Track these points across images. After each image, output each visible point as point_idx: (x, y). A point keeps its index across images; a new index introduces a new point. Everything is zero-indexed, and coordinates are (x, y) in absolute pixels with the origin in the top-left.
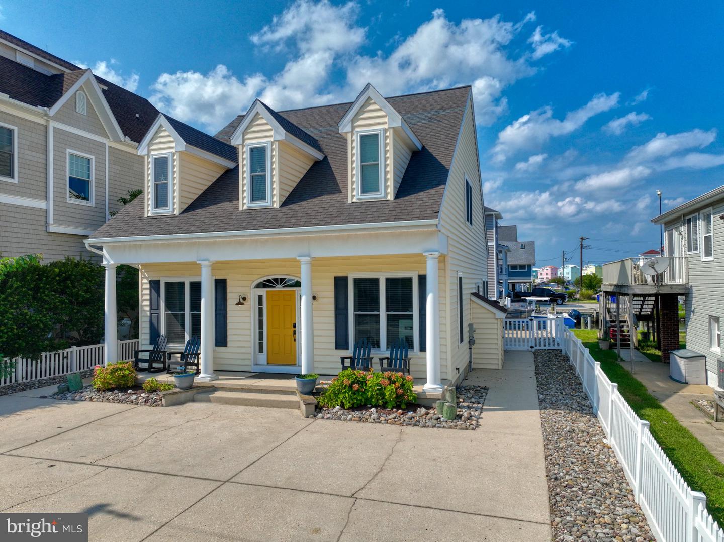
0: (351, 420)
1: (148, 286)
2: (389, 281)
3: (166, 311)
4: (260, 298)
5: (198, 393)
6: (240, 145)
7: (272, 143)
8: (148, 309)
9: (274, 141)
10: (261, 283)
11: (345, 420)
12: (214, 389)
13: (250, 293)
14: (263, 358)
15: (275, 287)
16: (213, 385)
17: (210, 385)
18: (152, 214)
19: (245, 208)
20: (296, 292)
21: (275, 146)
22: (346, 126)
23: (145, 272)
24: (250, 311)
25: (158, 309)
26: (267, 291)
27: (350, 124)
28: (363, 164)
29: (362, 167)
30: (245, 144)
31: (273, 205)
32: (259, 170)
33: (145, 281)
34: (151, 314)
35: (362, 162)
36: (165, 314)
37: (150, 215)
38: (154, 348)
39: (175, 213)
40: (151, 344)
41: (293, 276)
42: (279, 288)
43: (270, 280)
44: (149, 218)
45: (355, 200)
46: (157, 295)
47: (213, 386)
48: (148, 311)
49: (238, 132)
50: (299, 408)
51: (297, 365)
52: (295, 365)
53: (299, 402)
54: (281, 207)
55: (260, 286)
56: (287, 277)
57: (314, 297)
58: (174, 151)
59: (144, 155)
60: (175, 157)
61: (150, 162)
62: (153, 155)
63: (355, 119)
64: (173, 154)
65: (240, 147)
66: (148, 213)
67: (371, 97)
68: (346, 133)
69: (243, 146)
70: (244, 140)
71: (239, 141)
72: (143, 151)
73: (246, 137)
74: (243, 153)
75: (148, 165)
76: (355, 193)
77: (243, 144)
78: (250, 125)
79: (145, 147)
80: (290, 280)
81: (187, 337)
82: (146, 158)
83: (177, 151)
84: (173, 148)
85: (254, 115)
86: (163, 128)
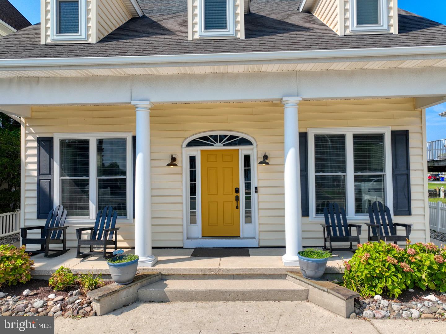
1: (35, 145)
2: (357, 138)
3: (62, 175)
4: (192, 160)
5: (143, 286)
8: (35, 173)
10: (194, 140)
12: (162, 278)
13: (182, 153)
14: (197, 230)
15: (213, 145)
16: (159, 271)
17: (154, 272)
18: (53, 40)
19: (197, 37)
20: (240, 151)
23: (30, 126)
24: (182, 174)
25: (50, 172)
26: (202, 151)
31: (236, 34)
33: (30, 138)
34: (39, 181)
36: (60, 179)
37: (49, 41)
38: (47, 224)
39: (90, 41)
40: (39, 217)
41: (238, 132)
42: (219, 147)
43: (206, 137)
44: (47, 45)
45: (348, 32)
46: (48, 156)
47: (160, 274)
48: (34, 176)
50: (307, 298)
51: (241, 236)
52: (238, 237)
53: (307, 291)
54: (246, 38)
55: (193, 144)
56: (230, 133)
57: (266, 157)
66: (47, 40)
76: (349, 23)
80: (232, 137)
81: (93, 207)
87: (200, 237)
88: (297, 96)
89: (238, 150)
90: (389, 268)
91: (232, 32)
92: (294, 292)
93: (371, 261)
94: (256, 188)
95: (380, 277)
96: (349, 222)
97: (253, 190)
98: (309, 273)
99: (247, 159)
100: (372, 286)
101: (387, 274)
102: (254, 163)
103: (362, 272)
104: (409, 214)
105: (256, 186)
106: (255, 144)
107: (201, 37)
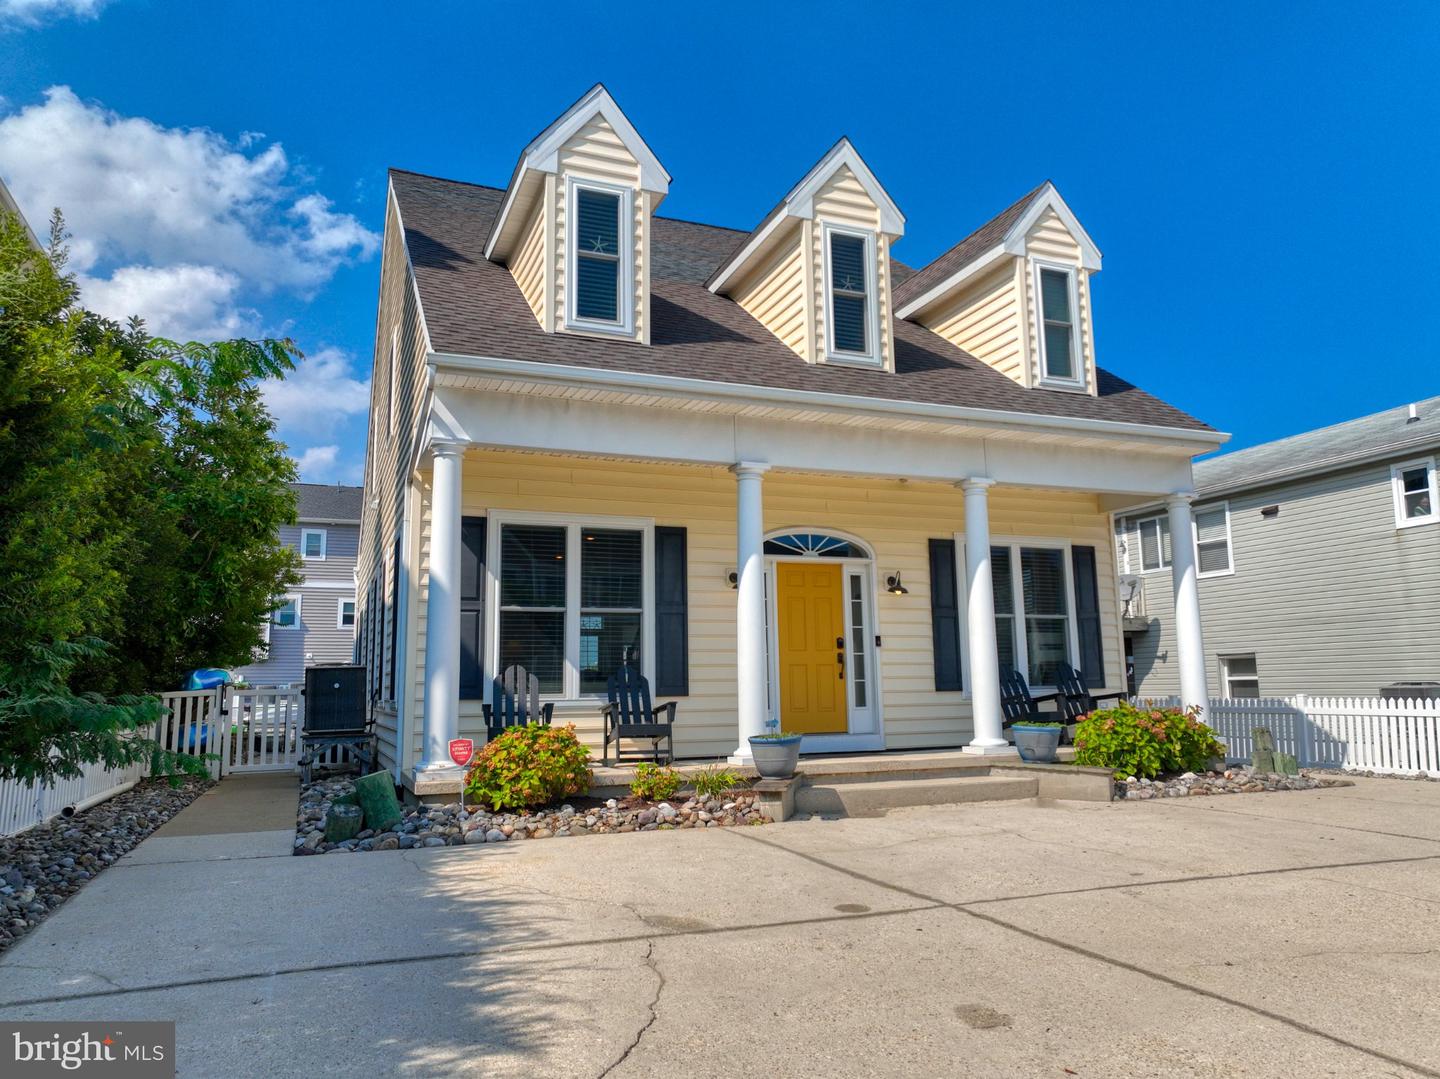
0: (1188, 794)
2: (1027, 554)
3: (505, 602)
6: (808, 220)
7: (878, 236)
9: (882, 232)
11: (1178, 796)
15: (801, 554)
18: (570, 327)
19: (823, 358)
20: (844, 568)
21: (883, 243)
22: (1015, 243)
25: (479, 594)
26: (779, 564)
27: (1023, 242)
28: (1048, 321)
29: (1047, 327)
30: (818, 220)
31: (885, 365)
32: (848, 284)
35: (1047, 315)
36: (500, 611)
37: (561, 328)
39: (639, 338)
42: (811, 558)
43: (789, 537)
45: (1036, 384)
49: (804, 193)
50: (1036, 797)
51: (851, 732)
52: (846, 733)
53: (1037, 782)
54: (897, 372)
56: (830, 533)
57: (895, 579)
58: (637, 186)
59: (545, 174)
60: (640, 202)
61: (562, 195)
62: (573, 180)
63: (1029, 236)
64: (635, 195)
65: (806, 226)
66: (556, 324)
67: (1053, 205)
68: (1016, 257)
69: (815, 225)
70: (815, 212)
71: (805, 212)
72: (543, 160)
73: (819, 207)
74: (815, 239)
75: (557, 202)
76: (1037, 371)
77: (813, 221)
78: (828, 186)
79: (551, 154)
80: (833, 541)
81: (572, 675)
82: (550, 182)
83: (646, 191)
84: (634, 179)
85: (837, 167)
86: (605, 125)
89: (840, 566)
91: (876, 360)
93: (1118, 729)
94: (877, 639)
95: (1131, 751)
96: (1032, 697)
97: (868, 641)
98: (1041, 751)
99: (855, 580)
104: (1103, 685)
105: (877, 634)
106: (874, 557)
107: (829, 359)
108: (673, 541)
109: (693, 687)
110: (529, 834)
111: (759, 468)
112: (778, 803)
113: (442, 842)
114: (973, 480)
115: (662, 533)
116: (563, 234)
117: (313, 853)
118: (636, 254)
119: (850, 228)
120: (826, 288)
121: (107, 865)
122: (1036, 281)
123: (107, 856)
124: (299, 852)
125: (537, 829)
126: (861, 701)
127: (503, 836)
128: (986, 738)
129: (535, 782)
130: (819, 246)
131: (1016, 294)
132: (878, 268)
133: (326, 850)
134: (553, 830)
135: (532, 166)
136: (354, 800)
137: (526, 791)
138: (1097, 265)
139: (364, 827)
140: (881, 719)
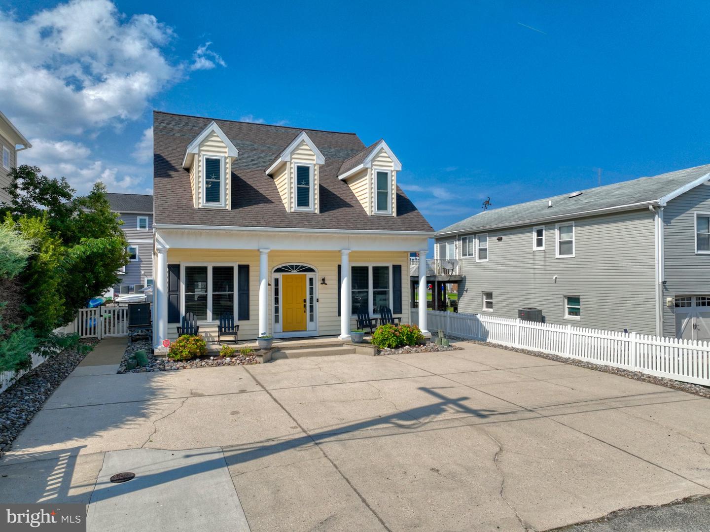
0: (401, 353)
1: (166, 270)
3: (186, 291)
4: (277, 281)
6: (288, 161)
7: (315, 165)
10: (279, 268)
12: (278, 349)
13: (271, 277)
14: (279, 327)
15: (290, 272)
18: (203, 206)
19: (293, 210)
20: (307, 276)
21: (317, 167)
22: (367, 163)
25: (178, 289)
26: (283, 275)
27: (370, 163)
28: (379, 191)
29: (378, 192)
30: (292, 161)
31: (315, 210)
32: (304, 183)
34: (169, 296)
35: (378, 189)
36: (185, 294)
37: (200, 206)
38: (183, 325)
39: (227, 208)
42: (294, 273)
43: (287, 266)
44: (199, 209)
45: (373, 214)
46: (176, 278)
49: (287, 152)
50: (355, 353)
51: (307, 330)
52: (306, 330)
53: (355, 349)
54: (320, 213)
55: (278, 270)
56: (301, 264)
57: (323, 280)
58: (226, 155)
59: (194, 154)
60: (228, 161)
61: (200, 161)
62: (204, 155)
63: (373, 160)
64: (226, 158)
65: (288, 164)
66: (198, 205)
67: (384, 148)
68: (367, 168)
69: (291, 163)
70: (291, 159)
71: (288, 159)
72: (193, 150)
73: (293, 156)
74: (291, 168)
75: (198, 163)
76: (373, 209)
77: (290, 162)
78: (297, 148)
79: (196, 147)
80: (303, 267)
81: (210, 314)
82: (196, 156)
83: (230, 157)
84: (226, 152)
85: (300, 141)
86: (215, 134)
87: (282, 331)
88: (349, 249)
89: (306, 275)
90: (391, 335)
91: (312, 209)
92: (349, 350)
93: (383, 332)
94: (318, 299)
95: (387, 339)
96: (370, 318)
97: (315, 300)
98: (356, 340)
99: (311, 280)
100: (384, 344)
101: (390, 337)
102: (317, 284)
103: (379, 338)
104: (401, 313)
105: (317, 298)
106: (317, 271)
107: (295, 210)
108: (244, 270)
109: (251, 317)
110: (184, 368)
111: (267, 251)
112: (262, 358)
113: (159, 370)
114: (343, 251)
115: (240, 267)
116: (201, 174)
117: (122, 373)
118: (226, 179)
119: (304, 163)
120: (295, 185)
121: (66, 377)
122: (375, 177)
123: (66, 374)
124: (119, 373)
125: (186, 366)
126: (312, 320)
127: (176, 368)
128: (344, 335)
129: (187, 353)
130: (292, 171)
131: (367, 181)
132: (315, 176)
133: (126, 372)
134: (191, 366)
135: (190, 152)
136: (134, 358)
137: (184, 356)
138: (400, 168)
139: (138, 365)
140: (318, 326)
